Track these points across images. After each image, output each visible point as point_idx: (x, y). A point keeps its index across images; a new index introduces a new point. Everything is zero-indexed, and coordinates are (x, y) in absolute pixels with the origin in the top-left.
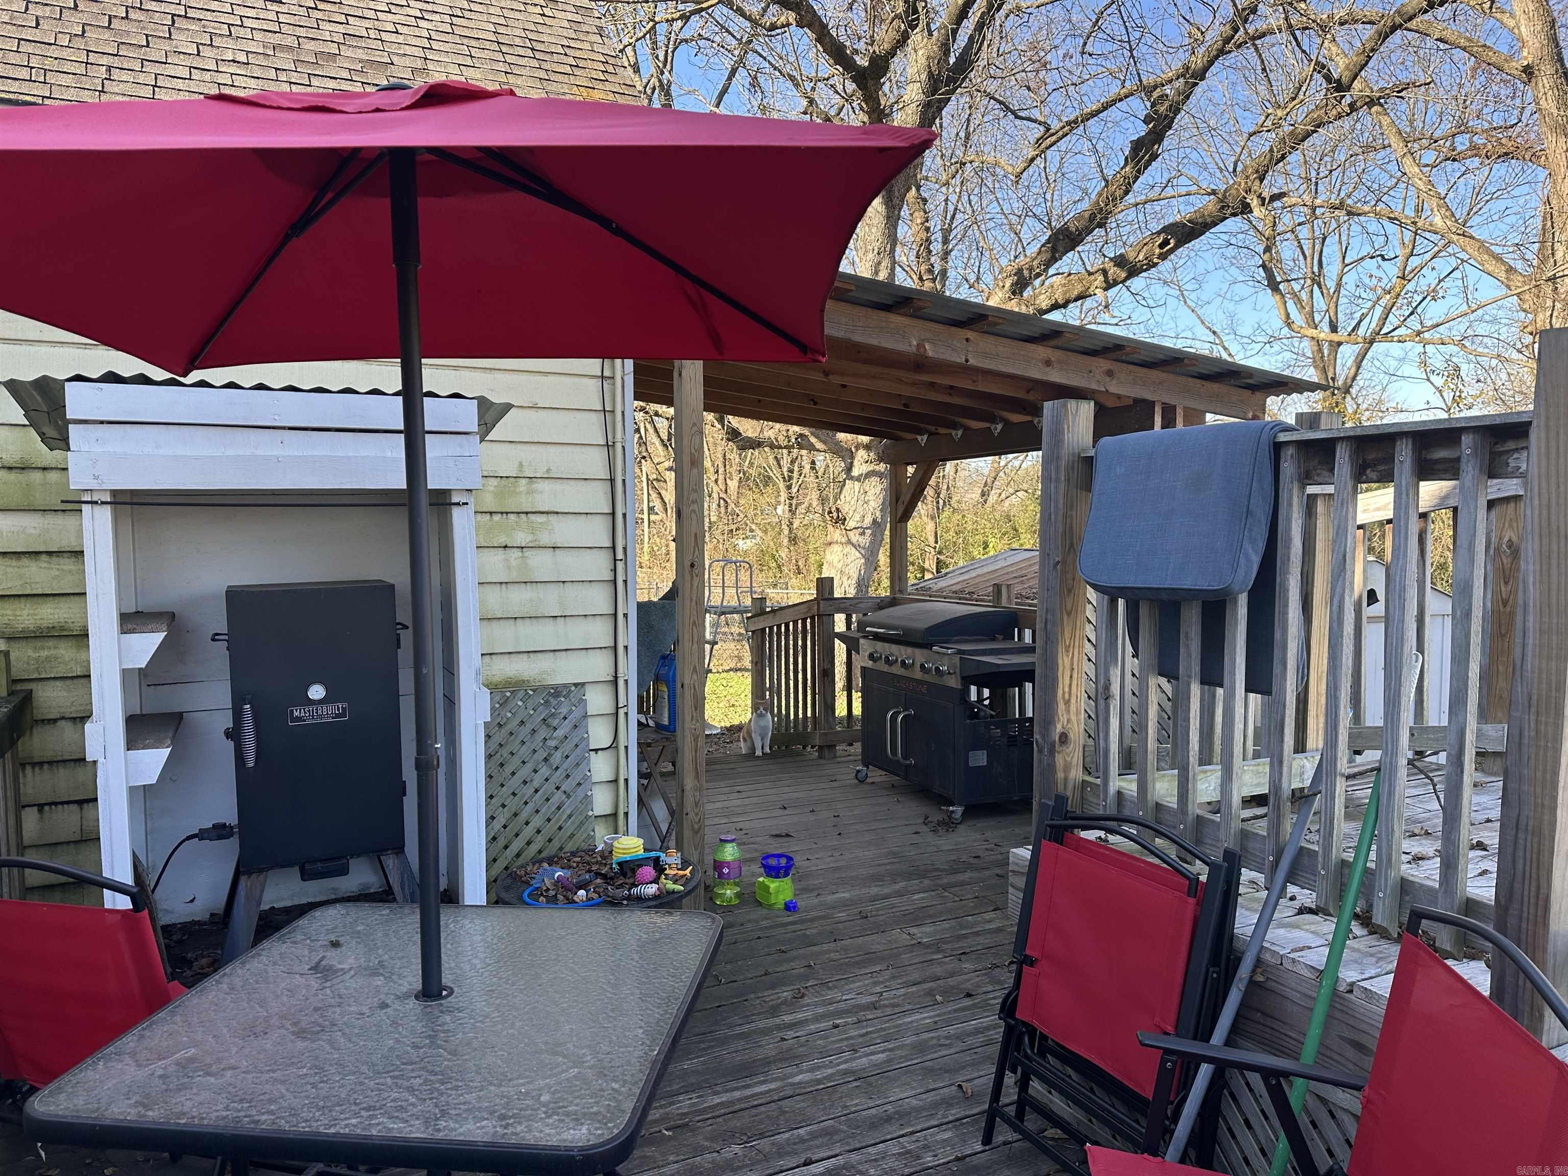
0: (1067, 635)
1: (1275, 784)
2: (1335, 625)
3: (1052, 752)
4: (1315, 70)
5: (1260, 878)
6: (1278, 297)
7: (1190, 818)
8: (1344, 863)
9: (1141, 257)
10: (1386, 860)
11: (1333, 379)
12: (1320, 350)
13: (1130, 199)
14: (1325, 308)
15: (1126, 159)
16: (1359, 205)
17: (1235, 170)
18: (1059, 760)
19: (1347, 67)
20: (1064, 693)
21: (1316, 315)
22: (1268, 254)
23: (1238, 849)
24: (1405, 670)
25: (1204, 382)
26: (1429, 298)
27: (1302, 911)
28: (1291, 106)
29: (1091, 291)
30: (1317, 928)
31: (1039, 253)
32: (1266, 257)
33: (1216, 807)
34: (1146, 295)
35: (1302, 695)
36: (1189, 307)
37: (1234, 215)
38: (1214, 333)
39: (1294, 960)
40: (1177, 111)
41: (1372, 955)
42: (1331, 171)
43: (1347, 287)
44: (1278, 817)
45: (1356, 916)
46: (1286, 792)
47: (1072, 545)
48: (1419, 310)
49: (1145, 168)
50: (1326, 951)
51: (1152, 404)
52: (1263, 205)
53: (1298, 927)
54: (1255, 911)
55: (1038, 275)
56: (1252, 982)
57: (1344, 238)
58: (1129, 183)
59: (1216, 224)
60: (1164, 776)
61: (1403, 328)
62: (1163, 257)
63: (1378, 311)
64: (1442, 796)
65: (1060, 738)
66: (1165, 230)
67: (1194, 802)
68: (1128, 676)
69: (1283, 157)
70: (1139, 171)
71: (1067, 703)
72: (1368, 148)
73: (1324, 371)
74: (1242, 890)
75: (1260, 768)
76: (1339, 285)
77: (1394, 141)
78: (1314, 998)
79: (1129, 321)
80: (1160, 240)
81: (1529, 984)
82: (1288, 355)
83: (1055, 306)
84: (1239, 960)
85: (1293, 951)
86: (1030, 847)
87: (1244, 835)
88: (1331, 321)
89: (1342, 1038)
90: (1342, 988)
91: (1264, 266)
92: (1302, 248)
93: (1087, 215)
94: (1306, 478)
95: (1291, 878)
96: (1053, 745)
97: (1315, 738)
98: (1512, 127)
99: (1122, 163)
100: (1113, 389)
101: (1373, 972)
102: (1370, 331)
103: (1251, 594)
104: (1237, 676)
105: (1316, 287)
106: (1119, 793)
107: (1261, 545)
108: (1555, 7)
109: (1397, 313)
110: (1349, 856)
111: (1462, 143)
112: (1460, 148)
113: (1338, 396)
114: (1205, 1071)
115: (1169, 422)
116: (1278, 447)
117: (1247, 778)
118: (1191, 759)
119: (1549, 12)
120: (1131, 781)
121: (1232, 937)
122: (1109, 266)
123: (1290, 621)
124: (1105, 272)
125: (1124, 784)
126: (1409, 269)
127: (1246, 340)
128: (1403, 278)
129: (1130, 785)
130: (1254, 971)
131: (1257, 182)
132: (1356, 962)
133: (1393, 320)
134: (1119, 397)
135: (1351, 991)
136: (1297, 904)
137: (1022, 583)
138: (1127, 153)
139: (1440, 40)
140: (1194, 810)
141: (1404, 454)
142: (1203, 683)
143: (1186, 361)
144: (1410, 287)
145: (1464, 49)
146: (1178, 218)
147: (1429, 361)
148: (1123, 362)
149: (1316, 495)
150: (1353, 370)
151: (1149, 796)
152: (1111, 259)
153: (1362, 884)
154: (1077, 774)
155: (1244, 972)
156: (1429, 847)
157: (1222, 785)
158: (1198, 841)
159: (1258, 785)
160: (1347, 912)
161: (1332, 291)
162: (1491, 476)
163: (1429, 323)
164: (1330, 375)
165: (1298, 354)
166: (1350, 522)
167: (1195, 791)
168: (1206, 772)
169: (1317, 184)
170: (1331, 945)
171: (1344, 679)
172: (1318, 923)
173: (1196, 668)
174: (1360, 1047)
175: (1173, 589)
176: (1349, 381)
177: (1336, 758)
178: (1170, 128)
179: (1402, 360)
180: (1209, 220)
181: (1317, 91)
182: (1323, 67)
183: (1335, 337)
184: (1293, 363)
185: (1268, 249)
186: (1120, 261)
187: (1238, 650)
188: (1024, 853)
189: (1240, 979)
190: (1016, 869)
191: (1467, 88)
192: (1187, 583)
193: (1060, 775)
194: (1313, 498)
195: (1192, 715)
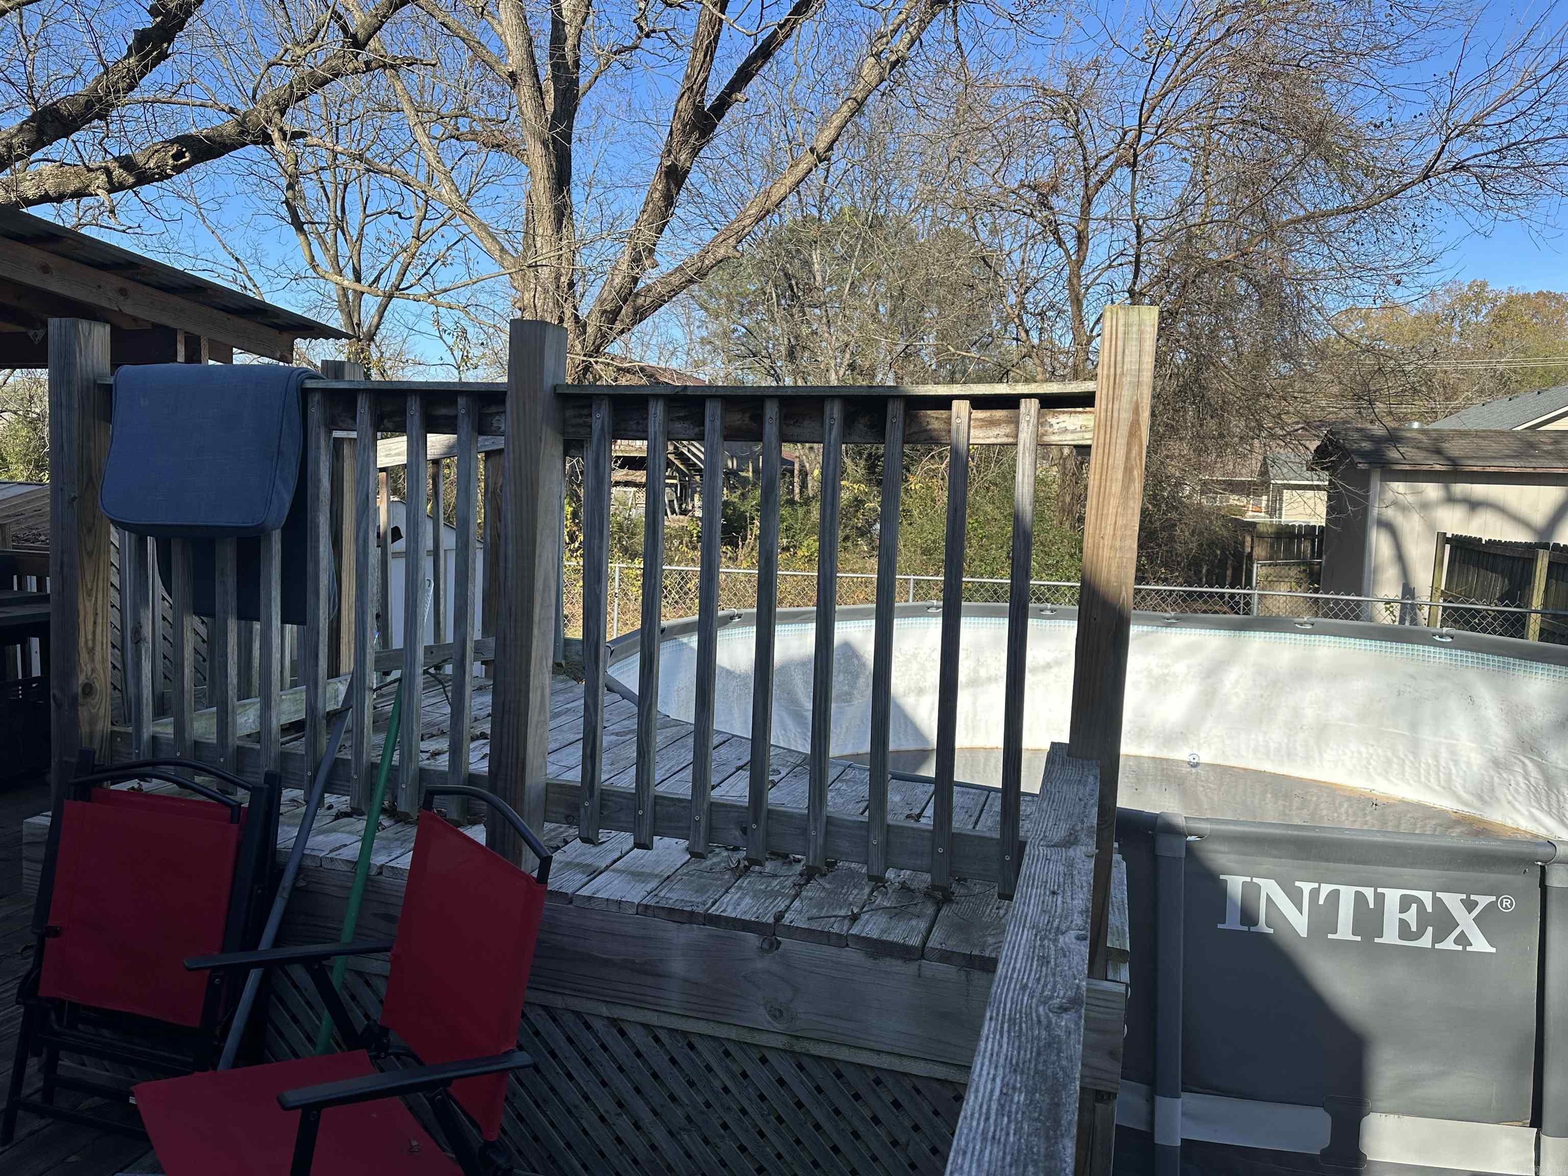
0: (89, 577)
1: (312, 708)
2: (361, 556)
3: (74, 703)
4: (331, 17)
5: (299, 793)
6: (302, 237)
7: (230, 750)
8: (374, 766)
9: (152, 164)
10: (408, 755)
11: (359, 325)
12: (345, 295)
13: (136, 94)
14: (348, 254)
15: (130, 48)
16: (377, 160)
17: (254, 97)
18: (83, 714)
19: (362, 24)
20: (86, 641)
21: (340, 259)
22: (291, 192)
23: (279, 770)
24: (420, 593)
25: (229, 316)
26: (439, 263)
27: (339, 816)
28: (310, 47)
29: (91, 189)
30: (353, 828)
31: (20, 130)
32: (290, 194)
33: (256, 737)
34: (157, 204)
35: (335, 625)
36: (209, 227)
37: (255, 143)
38: (237, 260)
39: (332, 859)
40: (189, 14)
41: (397, 840)
42: (350, 121)
43: (368, 238)
44: (315, 738)
45: (384, 811)
46: (321, 712)
47: (90, 479)
48: (432, 272)
49: (153, 65)
50: (359, 844)
51: (174, 332)
52: (285, 139)
53: (334, 831)
54: (295, 825)
55: (20, 157)
56: (295, 889)
57: (364, 189)
58: (134, 77)
59: (236, 148)
60: (201, 715)
61: (418, 287)
62: (179, 169)
63: (397, 267)
64: (450, 695)
65: (83, 690)
66: (178, 140)
67: (234, 735)
68: (159, 619)
69: (303, 97)
70: (146, 67)
71: (91, 651)
72: (384, 108)
73: (350, 316)
74: (283, 809)
75: (298, 696)
76: (361, 235)
77: (406, 106)
78: (350, 888)
79: (139, 230)
80: (174, 149)
81: (512, 831)
82: (315, 295)
83: (45, 198)
84: (282, 872)
85: (331, 851)
86: (50, 813)
87: (285, 757)
88: (354, 268)
89: (375, 915)
90: (374, 872)
91: (287, 202)
92: (325, 190)
93: (82, 100)
94: (332, 424)
95: (329, 788)
96: (75, 698)
97: (347, 663)
98: (502, 122)
99: (125, 53)
100: (128, 309)
101: (399, 852)
102: (390, 284)
103: (284, 530)
104: (273, 608)
105: (339, 231)
106: (154, 738)
107: (293, 483)
108: (533, 27)
109: (413, 271)
110: (378, 760)
111: (464, 124)
112: (462, 130)
113: (364, 343)
114: (254, 976)
115: (193, 357)
116: (305, 393)
117: (285, 707)
118: (230, 693)
119: (527, 30)
120: (166, 725)
121: (275, 851)
122: (113, 165)
123: (321, 554)
124: (108, 172)
125: (158, 729)
126: (422, 231)
127: (271, 273)
128: (418, 238)
129: (165, 729)
130: (296, 879)
131: (278, 115)
132: (384, 848)
133: (409, 279)
134: (135, 319)
135: (380, 873)
136: (334, 811)
137: (18, 523)
138: (130, 42)
139: (442, 24)
140: (233, 742)
141: (414, 409)
142: (239, 618)
143: (209, 291)
144: (424, 248)
145: (463, 40)
146: (193, 131)
147: (441, 321)
148: (139, 281)
149: (343, 439)
150: (376, 318)
151: (187, 735)
152: (115, 159)
153: (389, 780)
154: (104, 726)
155: (287, 880)
156: (443, 744)
157: (261, 717)
158: (239, 771)
159: (296, 712)
160: (376, 807)
161: (354, 239)
162: (481, 433)
163: (439, 287)
164: (355, 321)
165: (324, 295)
166: (372, 465)
167: (234, 723)
168: (245, 705)
169: (337, 129)
170: (363, 840)
171: (370, 605)
172: (352, 824)
173: (232, 603)
174: (389, 918)
175: (207, 527)
176: (373, 328)
177: (364, 675)
178: (181, 30)
179: (419, 316)
180: (228, 141)
181: (333, 41)
182: (340, 17)
183: (358, 287)
184: (319, 303)
185: (290, 187)
186: (127, 163)
187: (273, 583)
188: (44, 820)
189: (284, 888)
190: (31, 839)
191: (466, 76)
192: (223, 520)
193: (85, 729)
194: (339, 442)
195: (229, 650)
